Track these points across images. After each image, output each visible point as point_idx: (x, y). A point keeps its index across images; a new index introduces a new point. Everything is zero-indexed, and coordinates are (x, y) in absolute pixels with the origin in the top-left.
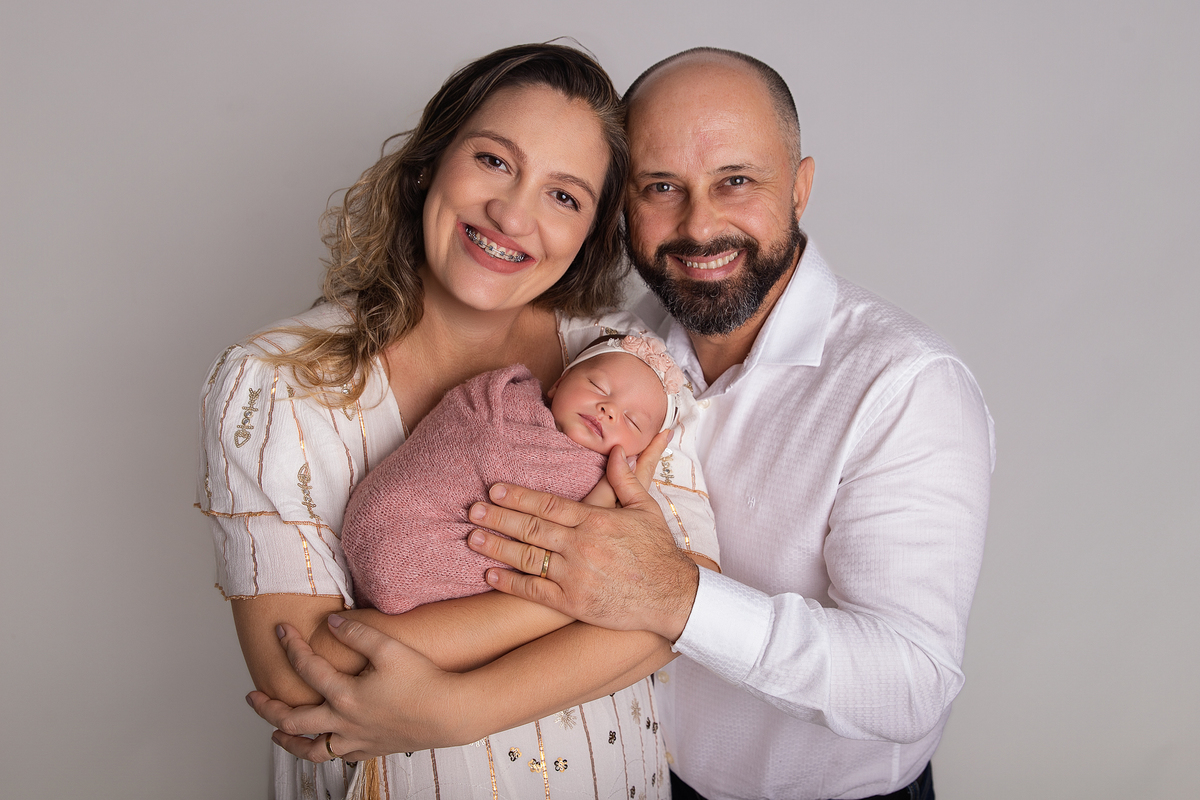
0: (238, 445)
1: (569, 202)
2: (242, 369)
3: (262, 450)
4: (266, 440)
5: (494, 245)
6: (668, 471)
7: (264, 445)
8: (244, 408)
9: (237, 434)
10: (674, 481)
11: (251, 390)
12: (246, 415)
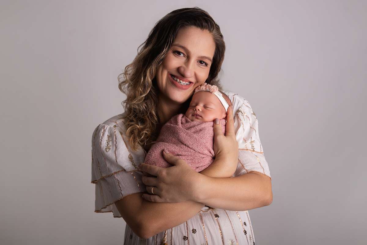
0: (107, 152)
1: (204, 64)
2: (104, 130)
3: (115, 152)
4: (116, 149)
5: (182, 81)
6: (253, 147)
7: (116, 150)
8: (107, 141)
9: (106, 149)
10: (255, 150)
11: (108, 135)
12: (108, 143)
